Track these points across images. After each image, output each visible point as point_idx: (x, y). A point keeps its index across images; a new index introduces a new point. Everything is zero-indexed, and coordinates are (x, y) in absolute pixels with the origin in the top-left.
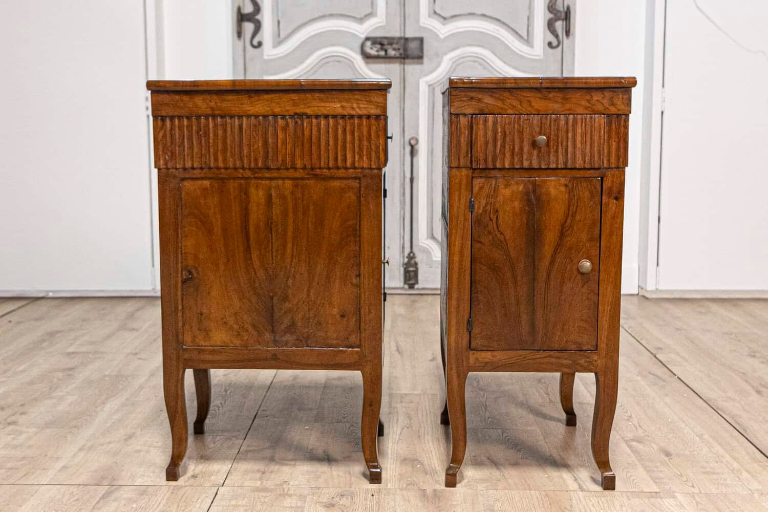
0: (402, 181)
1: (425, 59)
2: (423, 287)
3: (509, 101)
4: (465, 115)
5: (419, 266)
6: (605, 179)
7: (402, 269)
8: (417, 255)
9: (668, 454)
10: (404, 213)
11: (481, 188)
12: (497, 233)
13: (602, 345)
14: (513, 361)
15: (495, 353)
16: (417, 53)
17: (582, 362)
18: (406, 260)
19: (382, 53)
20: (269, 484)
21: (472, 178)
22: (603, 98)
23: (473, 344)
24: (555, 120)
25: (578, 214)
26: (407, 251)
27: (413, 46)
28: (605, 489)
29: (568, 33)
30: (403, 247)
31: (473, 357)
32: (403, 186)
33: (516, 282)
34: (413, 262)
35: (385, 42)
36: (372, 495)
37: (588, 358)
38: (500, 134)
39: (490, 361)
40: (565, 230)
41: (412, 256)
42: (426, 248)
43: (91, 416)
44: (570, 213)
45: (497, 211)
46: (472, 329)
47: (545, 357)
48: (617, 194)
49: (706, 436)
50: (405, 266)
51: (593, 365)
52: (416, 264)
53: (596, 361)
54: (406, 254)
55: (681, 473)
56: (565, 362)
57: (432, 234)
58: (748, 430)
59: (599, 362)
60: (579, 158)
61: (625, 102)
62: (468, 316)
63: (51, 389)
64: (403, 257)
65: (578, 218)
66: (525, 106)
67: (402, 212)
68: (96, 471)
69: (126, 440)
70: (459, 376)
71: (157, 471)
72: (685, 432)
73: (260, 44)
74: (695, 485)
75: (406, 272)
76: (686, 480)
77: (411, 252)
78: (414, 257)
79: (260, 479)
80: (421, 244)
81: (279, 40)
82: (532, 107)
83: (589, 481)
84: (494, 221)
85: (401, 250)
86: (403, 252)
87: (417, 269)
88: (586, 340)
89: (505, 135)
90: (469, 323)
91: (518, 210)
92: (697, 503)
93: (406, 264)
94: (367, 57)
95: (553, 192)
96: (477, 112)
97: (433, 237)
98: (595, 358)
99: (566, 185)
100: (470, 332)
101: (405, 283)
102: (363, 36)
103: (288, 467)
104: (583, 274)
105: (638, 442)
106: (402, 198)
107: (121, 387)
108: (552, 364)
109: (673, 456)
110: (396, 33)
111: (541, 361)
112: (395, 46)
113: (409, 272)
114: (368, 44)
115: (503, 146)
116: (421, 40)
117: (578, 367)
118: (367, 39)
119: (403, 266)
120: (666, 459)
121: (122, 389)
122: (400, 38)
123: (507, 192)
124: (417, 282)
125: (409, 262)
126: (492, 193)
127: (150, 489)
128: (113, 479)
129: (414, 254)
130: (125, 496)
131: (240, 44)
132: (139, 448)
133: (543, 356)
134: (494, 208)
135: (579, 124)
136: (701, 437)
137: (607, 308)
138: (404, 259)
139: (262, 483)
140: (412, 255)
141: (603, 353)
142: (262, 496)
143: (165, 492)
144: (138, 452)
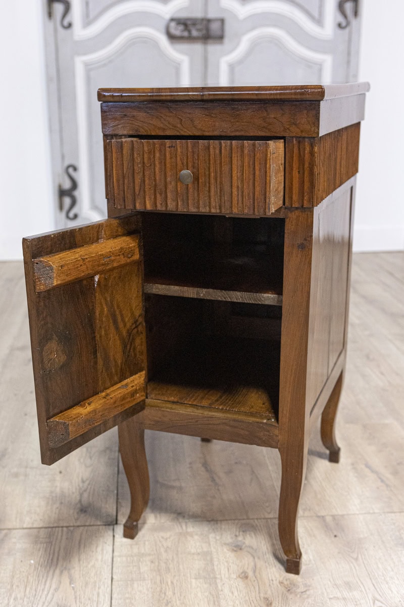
1: (226, 40)
6: (288, 221)
16: (219, 33)
19: (186, 34)
27: (215, 27)
29: (356, 13)
35: (189, 22)
38: (139, 165)
48: (303, 241)
73: (70, 25)
81: (88, 21)
94: (171, 37)
102: (168, 17)
110: (198, 14)
112: (199, 27)
114: (173, 24)
116: (222, 21)
118: (172, 20)
122: (202, 20)
130: (18, 546)
131: (51, 25)
142: (162, 537)
143: (59, 537)
144: (16, 475)
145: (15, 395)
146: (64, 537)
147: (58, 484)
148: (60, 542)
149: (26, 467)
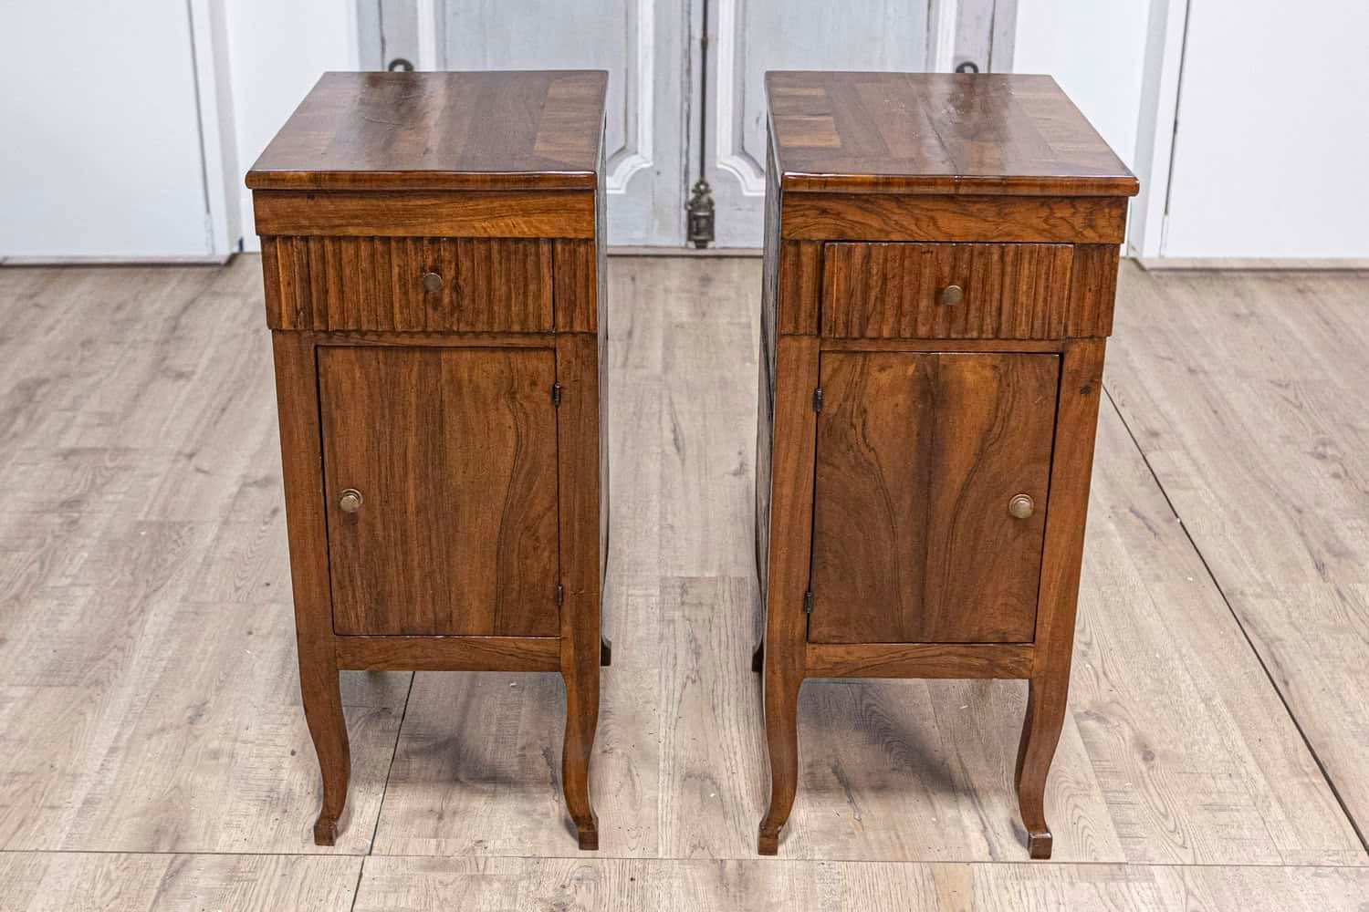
0: (686, 46)
2: (723, 245)
3: (896, 217)
4: (810, 241)
5: (716, 207)
6: (1067, 356)
7: (684, 213)
8: (711, 187)
9: (1148, 756)
10: (689, 106)
11: (835, 371)
12: (863, 448)
13: (1044, 634)
14: (882, 660)
15: (852, 647)
17: (1007, 661)
18: (692, 196)
20: (452, 848)
21: (820, 352)
22: (1074, 214)
23: (814, 634)
24: (981, 254)
25: (1013, 416)
26: (694, 178)
28: (1033, 857)
30: (687, 173)
31: (812, 653)
32: (687, 53)
33: (894, 533)
34: (704, 200)
36: (632, 879)
37: (1018, 656)
38: (875, 278)
39: (842, 660)
40: (987, 444)
41: (702, 189)
42: (731, 173)
43: (123, 649)
44: (1000, 414)
45: (865, 411)
46: (812, 610)
47: (941, 655)
48: (1088, 383)
49: (1218, 701)
50: (689, 207)
51: (1025, 666)
52: (711, 203)
53: (1031, 661)
54: (692, 186)
55: (1166, 811)
56: (976, 662)
57: (743, 148)
58: (1292, 687)
59: (1036, 662)
60: (1021, 322)
61: (1115, 222)
62: (806, 586)
63: (43, 564)
64: (687, 189)
65: (1013, 423)
66: (924, 224)
67: (685, 106)
68: (144, 813)
69: (192, 721)
70: (786, 683)
71: (253, 810)
72: (1183, 687)
74: (1188, 844)
75: (692, 218)
76: (1172, 828)
77: (702, 182)
78: (707, 191)
79: (436, 836)
80: (719, 166)
82: (938, 228)
83: (1008, 834)
84: (859, 429)
85: (683, 178)
86: (686, 181)
87: (712, 212)
88: (1015, 627)
89: (885, 278)
90: (808, 601)
91: (901, 410)
92: (1188, 892)
93: (691, 204)
95: (970, 377)
96: (832, 237)
97: (742, 152)
98: (1030, 655)
99: (995, 367)
100: (808, 615)
101: (689, 239)
103: (483, 800)
104: (1016, 519)
105: (1100, 719)
106: (685, 78)
107: (171, 558)
108: (953, 665)
109: (1157, 760)
111: (935, 660)
113: (697, 218)
115: (881, 299)
117: (998, 670)
119: (686, 208)
120: (1143, 767)
121: (174, 565)
123: (885, 378)
124: (712, 238)
125: (697, 199)
126: (857, 379)
127: (245, 864)
128: (178, 839)
129: (707, 185)
130: (202, 883)
132: (214, 745)
133: (938, 652)
134: (859, 406)
135: (1026, 262)
136: (1207, 701)
137: (1057, 575)
138: (687, 193)
139: (438, 846)
140: (702, 187)
141: (1045, 647)
142: (441, 882)
143: (271, 873)
144: (215, 755)
145: (237, 589)
146: (279, 872)
147: (285, 775)
148: (271, 881)
149: (236, 740)
